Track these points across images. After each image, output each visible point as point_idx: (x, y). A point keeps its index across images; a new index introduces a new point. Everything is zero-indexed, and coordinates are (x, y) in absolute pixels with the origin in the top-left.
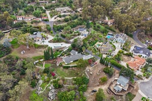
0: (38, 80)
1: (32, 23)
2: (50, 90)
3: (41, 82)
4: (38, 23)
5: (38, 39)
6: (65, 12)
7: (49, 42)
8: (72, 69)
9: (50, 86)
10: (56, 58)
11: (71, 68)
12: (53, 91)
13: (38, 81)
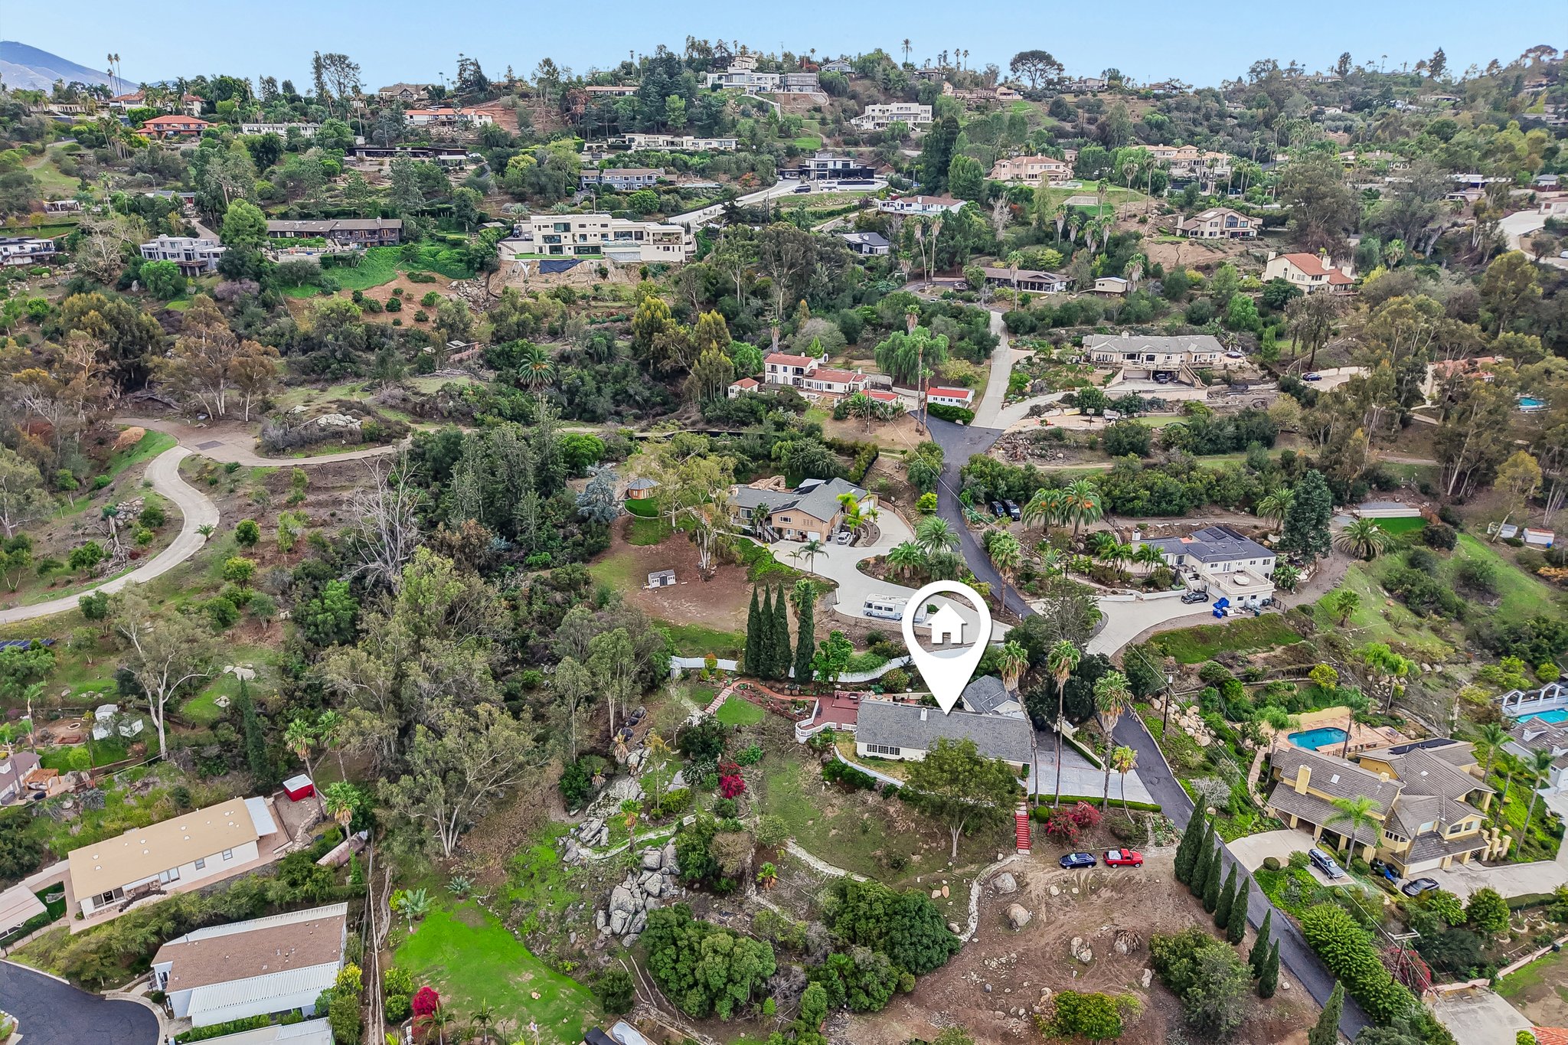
0: (616, 771)
1: (840, 415)
2: (636, 867)
3: (627, 790)
4: (882, 420)
5: (796, 522)
6: (1157, 376)
7: (863, 567)
8: (881, 813)
9: (659, 844)
10: (826, 690)
11: (872, 799)
12: (653, 883)
13: (610, 778)
